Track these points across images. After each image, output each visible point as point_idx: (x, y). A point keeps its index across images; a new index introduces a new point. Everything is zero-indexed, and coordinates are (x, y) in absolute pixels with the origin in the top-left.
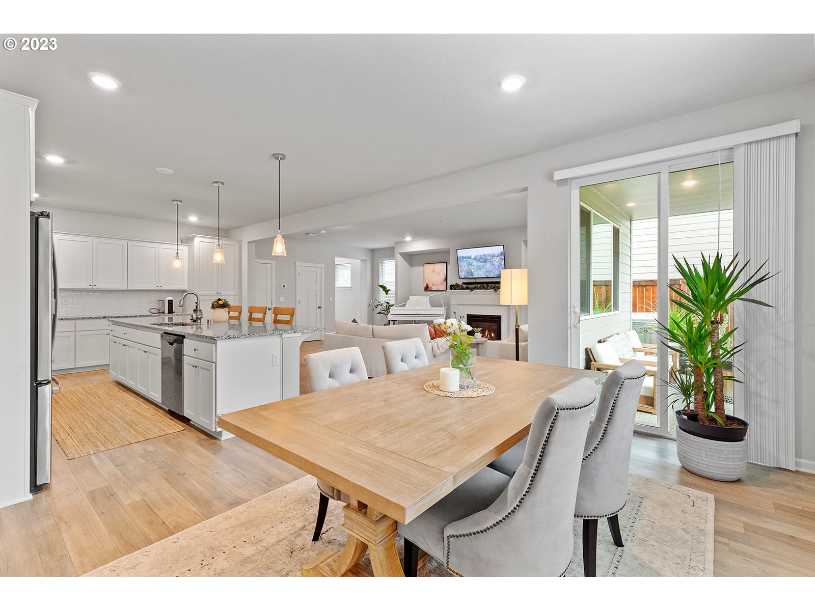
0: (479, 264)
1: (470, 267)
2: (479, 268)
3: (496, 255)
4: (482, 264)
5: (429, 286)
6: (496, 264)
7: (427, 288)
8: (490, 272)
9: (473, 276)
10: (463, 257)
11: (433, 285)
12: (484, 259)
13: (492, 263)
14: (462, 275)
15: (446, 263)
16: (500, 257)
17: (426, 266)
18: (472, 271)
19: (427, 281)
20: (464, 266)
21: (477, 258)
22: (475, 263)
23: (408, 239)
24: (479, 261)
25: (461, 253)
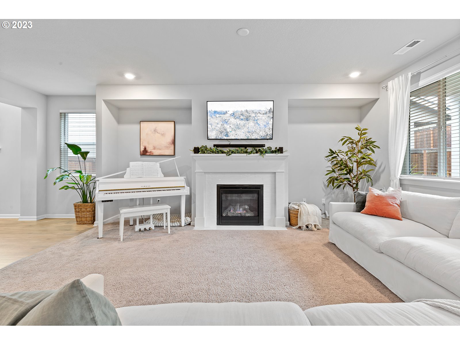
0: (238, 121)
1: (225, 125)
2: (238, 127)
3: (263, 112)
4: (242, 123)
5: (149, 150)
6: (262, 123)
7: (144, 153)
8: (253, 133)
9: (228, 136)
10: (215, 112)
11: (154, 148)
12: (246, 117)
13: (256, 121)
14: (212, 135)
15: (174, 122)
16: (268, 115)
17: (143, 124)
18: (228, 130)
19: (144, 144)
20: (214, 123)
21: (237, 115)
22: (232, 120)
23: (130, 76)
24: (239, 118)
25: (212, 106)
